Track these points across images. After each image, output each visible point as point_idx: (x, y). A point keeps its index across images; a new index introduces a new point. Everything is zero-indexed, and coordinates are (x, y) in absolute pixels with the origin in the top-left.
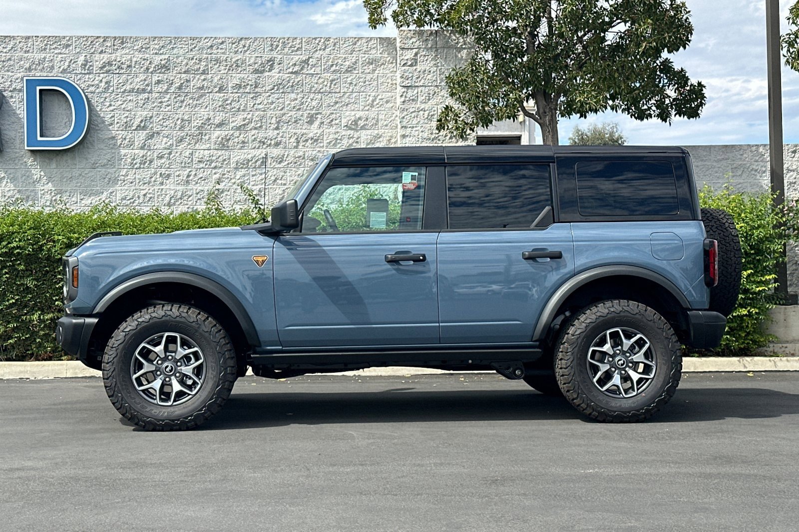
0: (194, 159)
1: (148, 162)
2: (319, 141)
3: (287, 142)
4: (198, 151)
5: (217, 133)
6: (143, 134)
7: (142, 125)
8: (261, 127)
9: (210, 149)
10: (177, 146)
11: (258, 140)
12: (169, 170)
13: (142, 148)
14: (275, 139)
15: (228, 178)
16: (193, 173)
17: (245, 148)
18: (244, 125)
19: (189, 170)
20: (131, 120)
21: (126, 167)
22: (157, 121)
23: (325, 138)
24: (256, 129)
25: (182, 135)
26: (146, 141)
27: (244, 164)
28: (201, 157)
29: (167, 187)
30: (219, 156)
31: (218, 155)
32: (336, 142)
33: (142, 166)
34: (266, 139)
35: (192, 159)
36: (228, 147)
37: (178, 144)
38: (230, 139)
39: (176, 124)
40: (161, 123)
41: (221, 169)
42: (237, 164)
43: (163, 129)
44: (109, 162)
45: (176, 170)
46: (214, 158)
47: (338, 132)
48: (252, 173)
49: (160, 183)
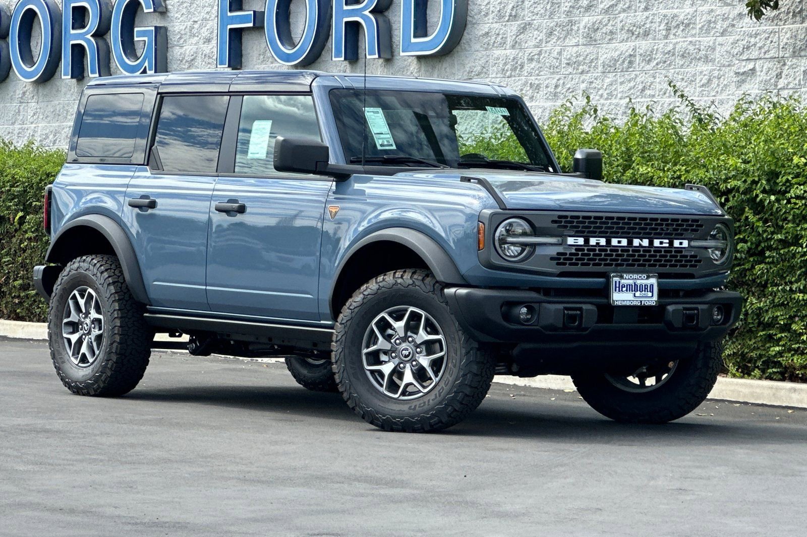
0: (563, 60)
1: (519, 67)
2: (691, 26)
3: (657, 30)
4: (568, 48)
5: (586, 19)
6: (514, 27)
7: (514, 13)
8: (629, 7)
9: (578, 45)
10: (547, 42)
11: (626, 28)
12: (539, 77)
13: (513, 47)
14: (643, 26)
15: (595, 88)
16: (561, 82)
17: (614, 41)
18: (612, 6)
19: (558, 77)
20: (504, 7)
21: (498, 76)
22: (529, 6)
23: (698, 21)
24: (624, 11)
25: (552, 25)
26: (517, 37)
27: (610, 66)
28: (568, 57)
29: (537, 104)
30: (587, 55)
31: (586, 53)
32: (709, 26)
33: (513, 74)
34: (634, 26)
35: (561, 61)
36: (595, 41)
37: (549, 39)
38: (598, 29)
39: (546, 10)
40: (532, 9)
41: (589, 75)
42: (604, 66)
43: (534, 18)
44: (484, 70)
45: (545, 77)
46: (581, 59)
47: (712, 11)
48: (619, 81)
49: (530, 98)
